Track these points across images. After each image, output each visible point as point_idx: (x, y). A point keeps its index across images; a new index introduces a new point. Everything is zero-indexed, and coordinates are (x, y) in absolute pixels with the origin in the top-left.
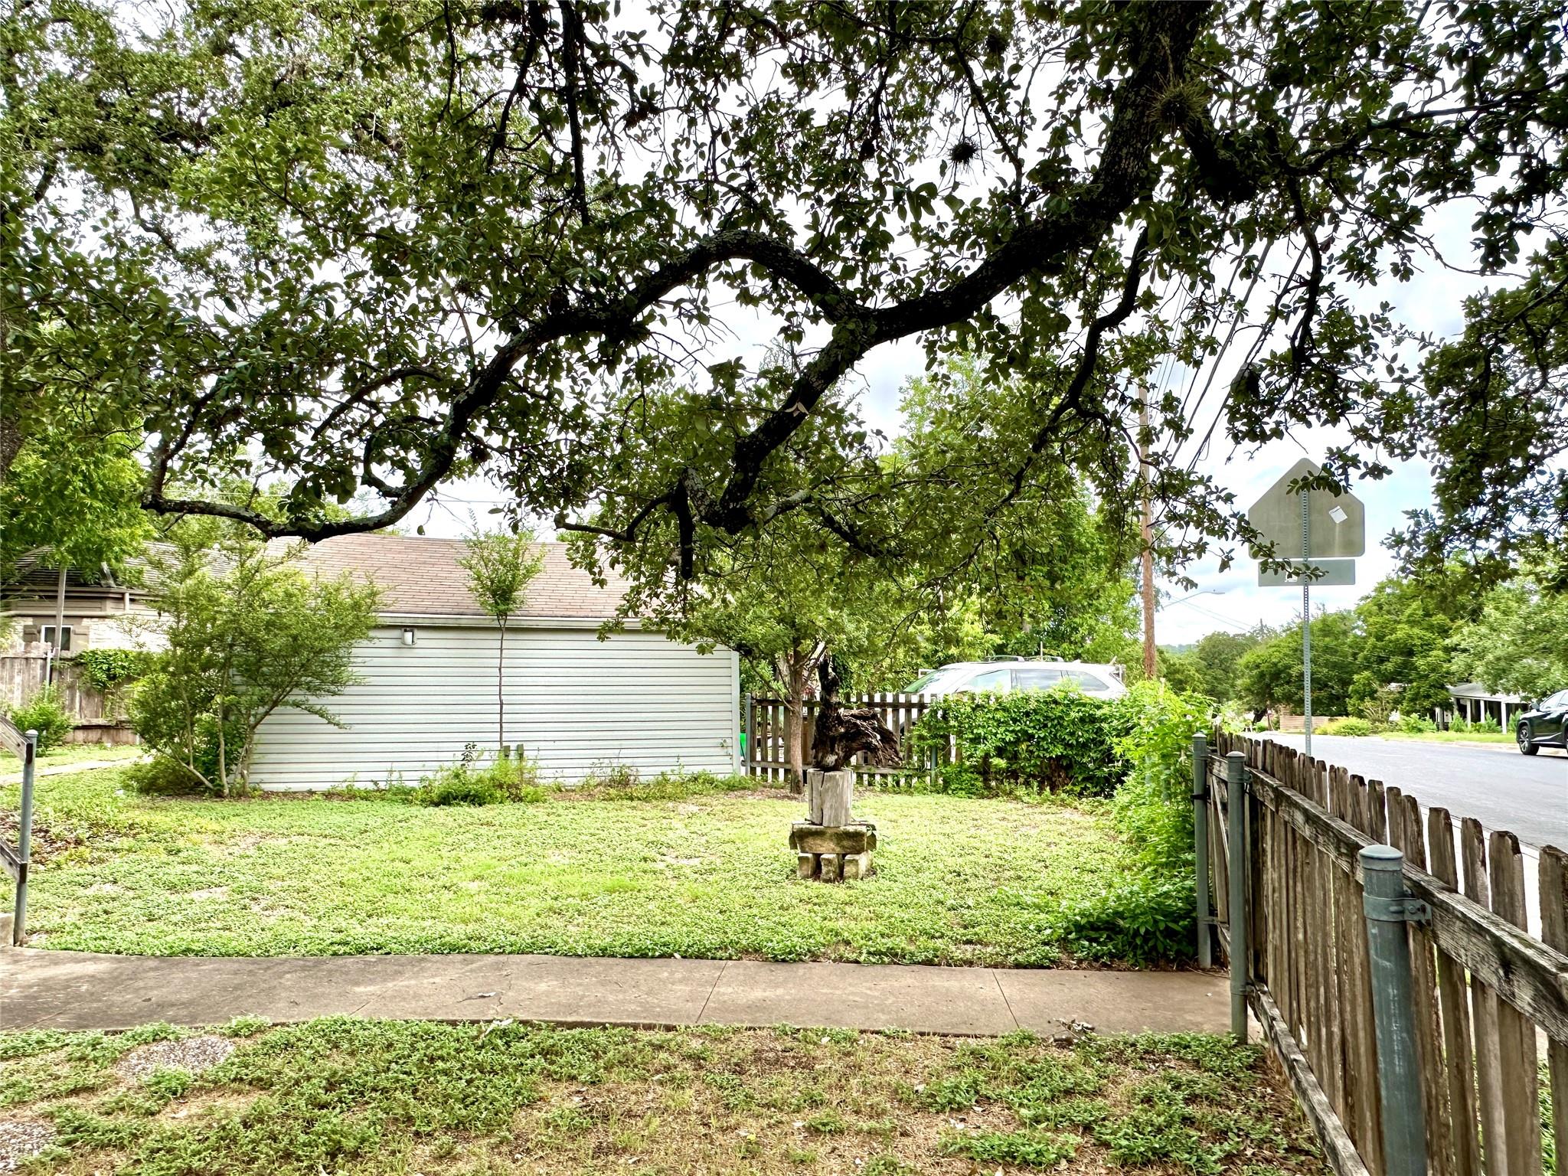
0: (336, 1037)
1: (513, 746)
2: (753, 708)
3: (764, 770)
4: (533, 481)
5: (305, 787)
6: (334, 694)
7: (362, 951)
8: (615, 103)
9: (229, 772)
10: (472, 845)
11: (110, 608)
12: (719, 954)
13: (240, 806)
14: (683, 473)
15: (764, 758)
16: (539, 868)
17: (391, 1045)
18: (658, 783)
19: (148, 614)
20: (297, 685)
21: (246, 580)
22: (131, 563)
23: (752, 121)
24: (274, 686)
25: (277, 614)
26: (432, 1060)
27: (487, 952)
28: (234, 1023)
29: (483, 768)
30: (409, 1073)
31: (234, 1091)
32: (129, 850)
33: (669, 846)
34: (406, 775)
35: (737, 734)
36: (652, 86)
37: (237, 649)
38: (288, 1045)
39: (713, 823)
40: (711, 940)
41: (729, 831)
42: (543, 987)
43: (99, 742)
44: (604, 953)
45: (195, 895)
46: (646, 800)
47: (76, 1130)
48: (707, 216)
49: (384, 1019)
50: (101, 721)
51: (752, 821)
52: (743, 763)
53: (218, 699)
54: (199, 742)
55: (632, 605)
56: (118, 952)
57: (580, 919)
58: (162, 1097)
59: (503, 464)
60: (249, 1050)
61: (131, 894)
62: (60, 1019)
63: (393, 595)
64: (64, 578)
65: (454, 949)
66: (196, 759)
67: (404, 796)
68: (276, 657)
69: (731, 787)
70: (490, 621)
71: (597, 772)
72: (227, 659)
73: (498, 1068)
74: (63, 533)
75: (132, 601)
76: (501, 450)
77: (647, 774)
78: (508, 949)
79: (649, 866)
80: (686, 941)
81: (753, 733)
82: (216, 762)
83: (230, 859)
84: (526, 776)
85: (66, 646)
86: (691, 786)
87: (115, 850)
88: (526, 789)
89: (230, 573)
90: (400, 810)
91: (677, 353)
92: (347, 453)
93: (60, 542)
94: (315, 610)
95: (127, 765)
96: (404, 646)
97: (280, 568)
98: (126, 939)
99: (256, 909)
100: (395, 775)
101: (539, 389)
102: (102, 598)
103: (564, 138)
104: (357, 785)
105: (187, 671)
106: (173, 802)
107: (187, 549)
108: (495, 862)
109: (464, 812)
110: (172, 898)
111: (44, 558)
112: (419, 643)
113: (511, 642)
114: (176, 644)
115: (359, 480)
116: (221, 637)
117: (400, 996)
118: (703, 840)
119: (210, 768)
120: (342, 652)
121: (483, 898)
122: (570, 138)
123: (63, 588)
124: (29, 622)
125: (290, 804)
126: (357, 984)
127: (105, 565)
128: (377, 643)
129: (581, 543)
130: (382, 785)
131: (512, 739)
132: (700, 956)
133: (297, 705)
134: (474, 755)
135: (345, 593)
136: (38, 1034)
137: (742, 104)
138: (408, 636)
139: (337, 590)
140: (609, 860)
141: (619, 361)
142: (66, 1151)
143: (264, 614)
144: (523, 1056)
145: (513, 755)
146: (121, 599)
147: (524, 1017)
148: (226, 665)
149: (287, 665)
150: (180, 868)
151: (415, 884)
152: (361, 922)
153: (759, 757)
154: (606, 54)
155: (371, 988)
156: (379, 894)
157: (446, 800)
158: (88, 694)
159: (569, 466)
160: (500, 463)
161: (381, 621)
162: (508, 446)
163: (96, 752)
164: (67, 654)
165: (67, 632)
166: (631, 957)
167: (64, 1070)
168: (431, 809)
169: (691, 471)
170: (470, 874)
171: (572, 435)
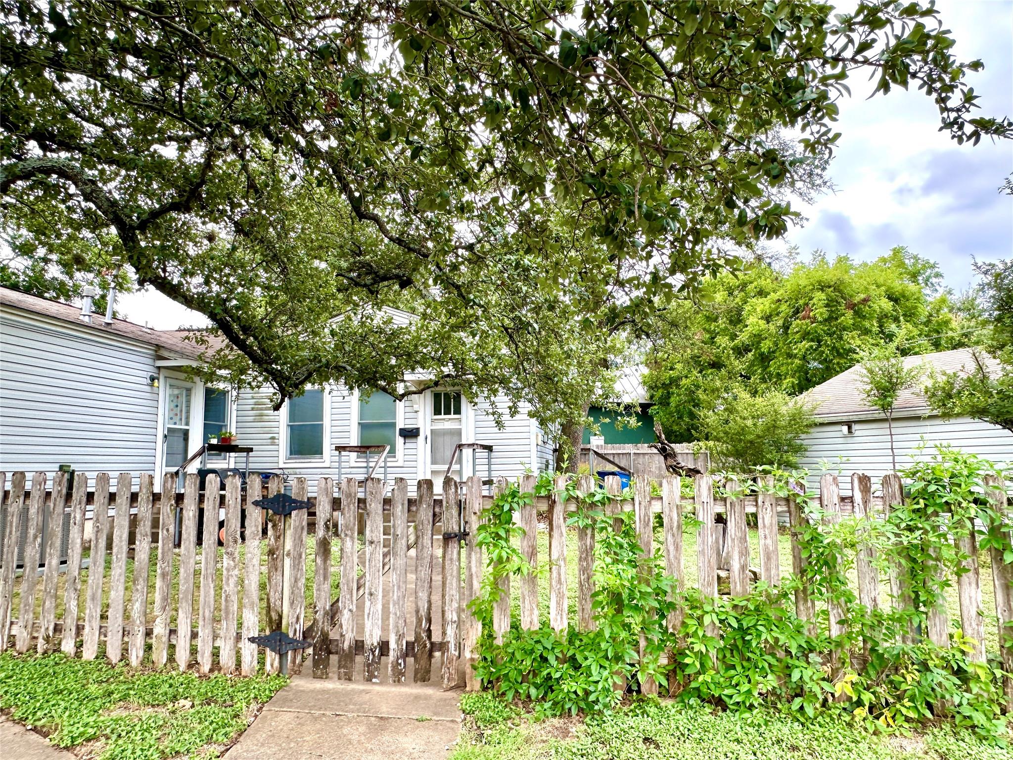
96: (847, 436)
112: (857, 433)
138: (844, 428)
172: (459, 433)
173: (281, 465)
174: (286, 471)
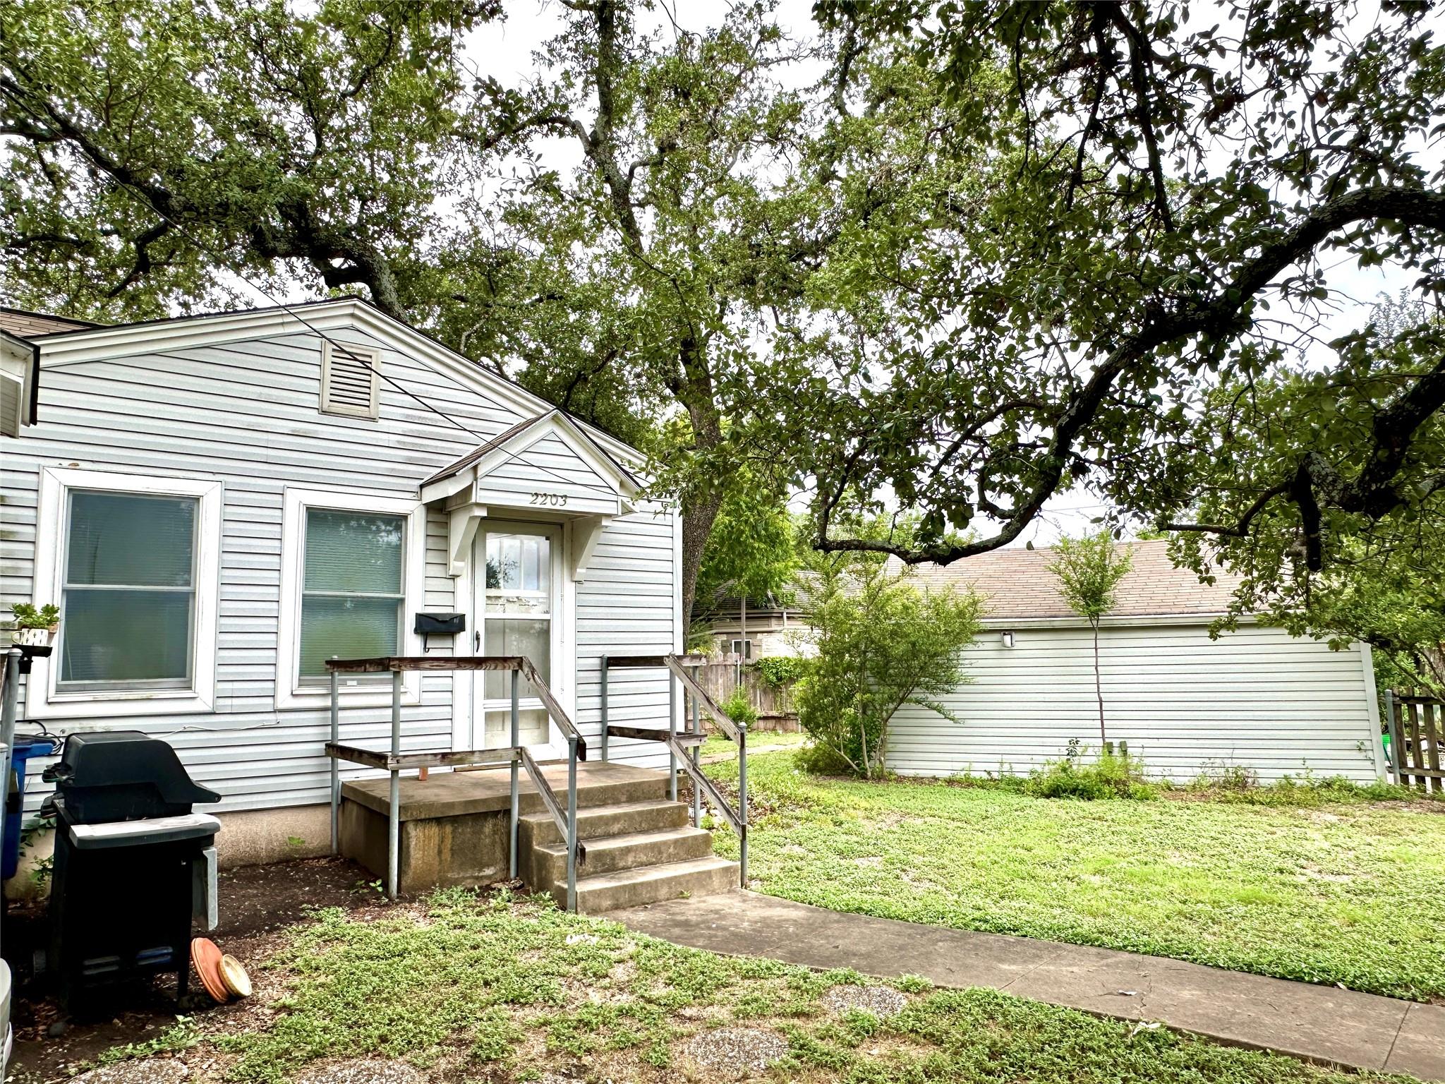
0: (992, 1009)
1: (1116, 743)
2: (1397, 707)
3: (1420, 779)
4: (1131, 487)
5: (930, 774)
6: (948, 692)
7: (1001, 930)
8: (1190, 106)
9: (870, 758)
10: (1088, 839)
11: (774, 625)
12: (1398, 992)
13: (881, 787)
14: (1305, 460)
15: (1419, 764)
16: (1160, 868)
17: (1041, 1027)
18: (1282, 787)
19: (802, 628)
20: (918, 685)
21: (872, 598)
22: (787, 588)
23: (1347, 71)
24: (900, 686)
25: (897, 624)
26: (1083, 1049)
27: (1120, 949)
28: (904, 979)
29: (1088, 763)
30: (1064, 1059)
31: (913, 1041)
32: (807, 819)
33: (1308, 859)
34: (1016, 767)
35: (1378, 736)
36: (1229, 74)
37: (869, 655)
38: (950, 1009)
39: (1358, 838)
40: (1384, 974)
41: (1385, 847)
42: (1186, 994)
43: (774, 730)
44: (1249, 968)
45: (857, 862)
46: (1270, 804)
47: (802, 1047)
48: (1307, 186)
49: (1031, 999)
50: (774, 713)
51: (1412, 837)
52: (1390, 769)
53: (858, 696)
54: (846, 733)
55: (1245, 600)
56: (810, 903)
57: (1216, 928)
58: (858, 1034)
59: (1102, 475)
60: (920, 1006)
61: (812, 855)
62: (779, 952)
63: (991, 603)
64: (744, 604)
65: (1086, 941)
66: (845, 747)
67: (1017, 787)
68: (899, 661)
69: (1376, 796)
70: (1083, 621)
71: (1209, 772)
72: (863, 663)
73: (1151, 1071)
74: (742, 570)
75: (788, 618)
76: (1100, 462)
77: (1268, 776)
78: (1142, 949)
79: (1286, 878)
80: (1352, 971)
81: (1400, 735)
82: (860, 749)
83: (880, 833)
84: (1133, 772)
85: (748, 656)
86: (1323, 792)
87: (797, 818)
88: (1133, 787)
89: (860, 594)
90: (1015, 800)
91: (1289, 335)
92: (960, 485)
93: (740, 577)
94: (928, 618)
95: (796, 748)
96: (1004, 648)
97: (897, 585)
98: (815, 892)
99: (906, 879)
100: (1006, 767)
101: (1136, 399)
102: (767, 617)
103: (1140, 156)
104: (973, 774)
105: (834, 674)
106: (833, 781)
107: (827, 574)
108: (1113, 858)
109: (1076, 805)
110: (842, 862)
111: (731, 590)
112: (1018, 645)
113: (1104, 641)
114: (825, 652)
115: (975, 507)
116: (856, 646)
117: (1041, 979)
118: (1351, 854)
119: (856, 755)
120: (952, 655)
121: (1105, 893)
122: (1147, 154)
123: (744, 611)
124: (724, 637)
125: (920, 789)
126: (1001, 961)
127: (770, 594)
128: (981, 647)
129: (1182, 542)
130: (995, 775)
131: (1114, 736)
132: (1374, 991)
133: (918, 702)
134: (1079, 750)
135: (951, 603)
136: (766, 962)
137: (1335, 56)
138: (1007, 638)
139: (944, 601)
140: (1238, 868)
141: (1223, 356)
142: (796, 1062)
143: (888, 624)
144: (1176, 1065)
145: (1116, 751)
146: (781, 617)
147: (1170, 1023)
148: (862, 668)
149: (909, 667)
150: (844, 838)
151: (1039, 872)
152: (996, 902)
153: (1411, 764)
154: (1178, 63)
155: (1013, 967)
156: (1008, 878)
157: (1055, 792)
158: (765, 691)
159: (1169, 468)
160: (1101, 475)
161: (983, 627)
162: (1105, 457)
163: (774, 738)
164: (750, 662)
165: (748, 643)
166: (1283, 978)
167: (787, 995)
168: (1042, 801)
169: (1314, 455)
170: (1091, 867)
171: (1170, 438)
173: (38, 711)
174: (54, 727)
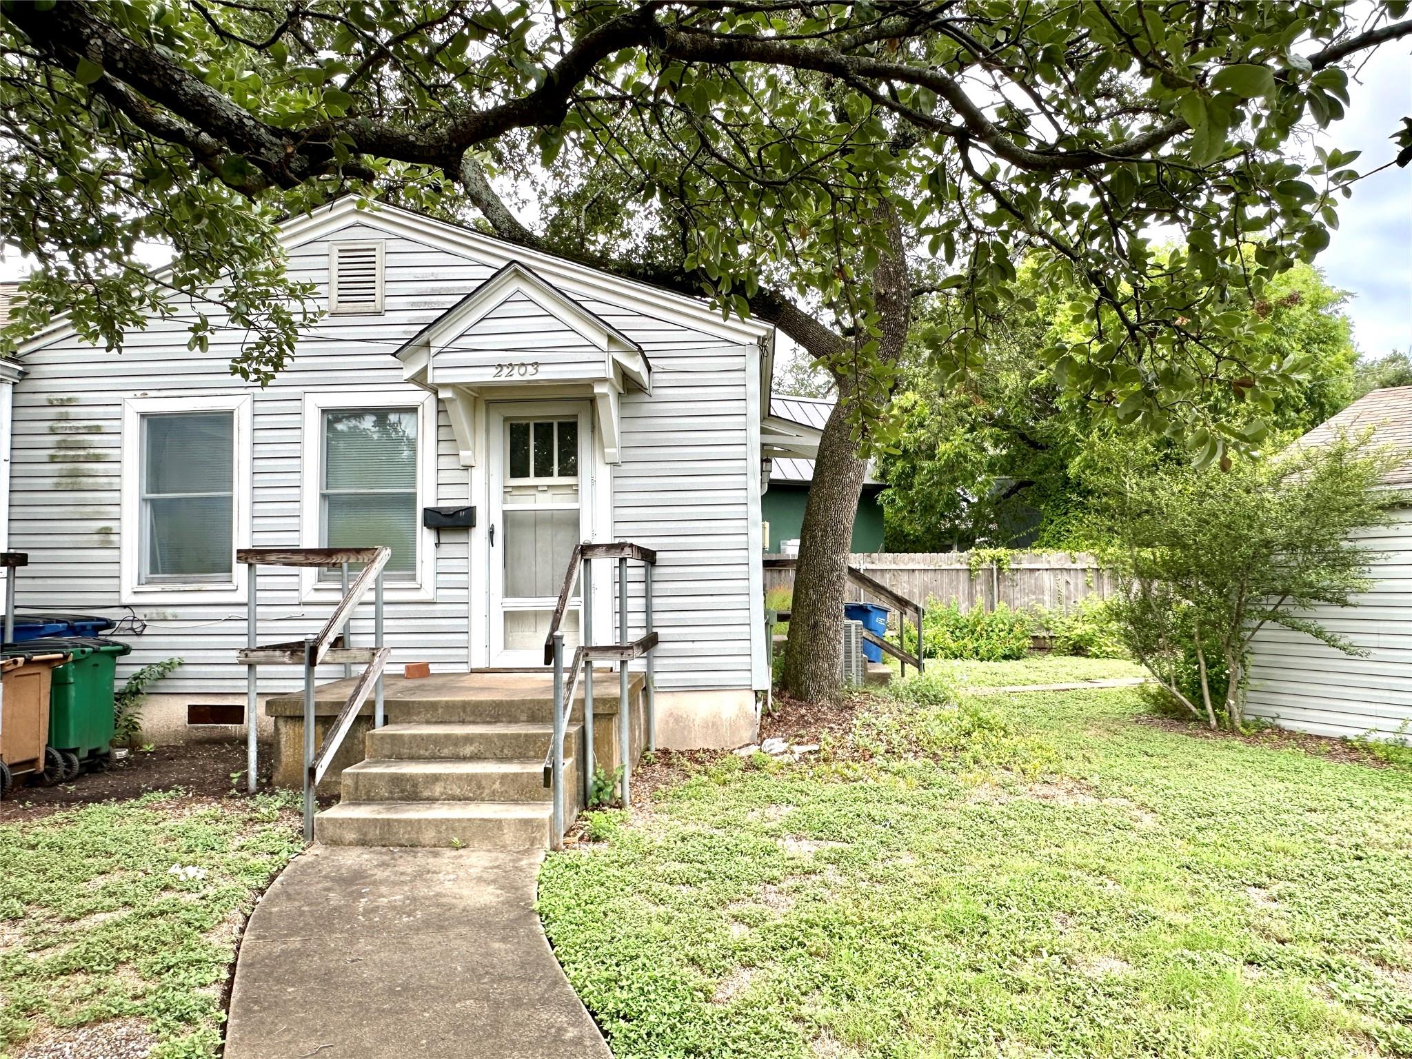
172: (572, 521)
173: (128, 598)
174: (139, 612)
